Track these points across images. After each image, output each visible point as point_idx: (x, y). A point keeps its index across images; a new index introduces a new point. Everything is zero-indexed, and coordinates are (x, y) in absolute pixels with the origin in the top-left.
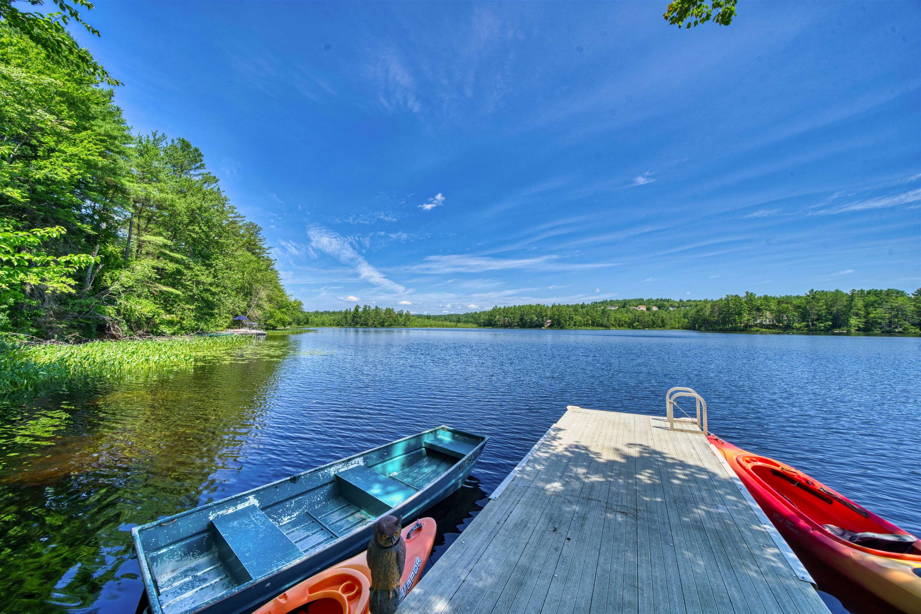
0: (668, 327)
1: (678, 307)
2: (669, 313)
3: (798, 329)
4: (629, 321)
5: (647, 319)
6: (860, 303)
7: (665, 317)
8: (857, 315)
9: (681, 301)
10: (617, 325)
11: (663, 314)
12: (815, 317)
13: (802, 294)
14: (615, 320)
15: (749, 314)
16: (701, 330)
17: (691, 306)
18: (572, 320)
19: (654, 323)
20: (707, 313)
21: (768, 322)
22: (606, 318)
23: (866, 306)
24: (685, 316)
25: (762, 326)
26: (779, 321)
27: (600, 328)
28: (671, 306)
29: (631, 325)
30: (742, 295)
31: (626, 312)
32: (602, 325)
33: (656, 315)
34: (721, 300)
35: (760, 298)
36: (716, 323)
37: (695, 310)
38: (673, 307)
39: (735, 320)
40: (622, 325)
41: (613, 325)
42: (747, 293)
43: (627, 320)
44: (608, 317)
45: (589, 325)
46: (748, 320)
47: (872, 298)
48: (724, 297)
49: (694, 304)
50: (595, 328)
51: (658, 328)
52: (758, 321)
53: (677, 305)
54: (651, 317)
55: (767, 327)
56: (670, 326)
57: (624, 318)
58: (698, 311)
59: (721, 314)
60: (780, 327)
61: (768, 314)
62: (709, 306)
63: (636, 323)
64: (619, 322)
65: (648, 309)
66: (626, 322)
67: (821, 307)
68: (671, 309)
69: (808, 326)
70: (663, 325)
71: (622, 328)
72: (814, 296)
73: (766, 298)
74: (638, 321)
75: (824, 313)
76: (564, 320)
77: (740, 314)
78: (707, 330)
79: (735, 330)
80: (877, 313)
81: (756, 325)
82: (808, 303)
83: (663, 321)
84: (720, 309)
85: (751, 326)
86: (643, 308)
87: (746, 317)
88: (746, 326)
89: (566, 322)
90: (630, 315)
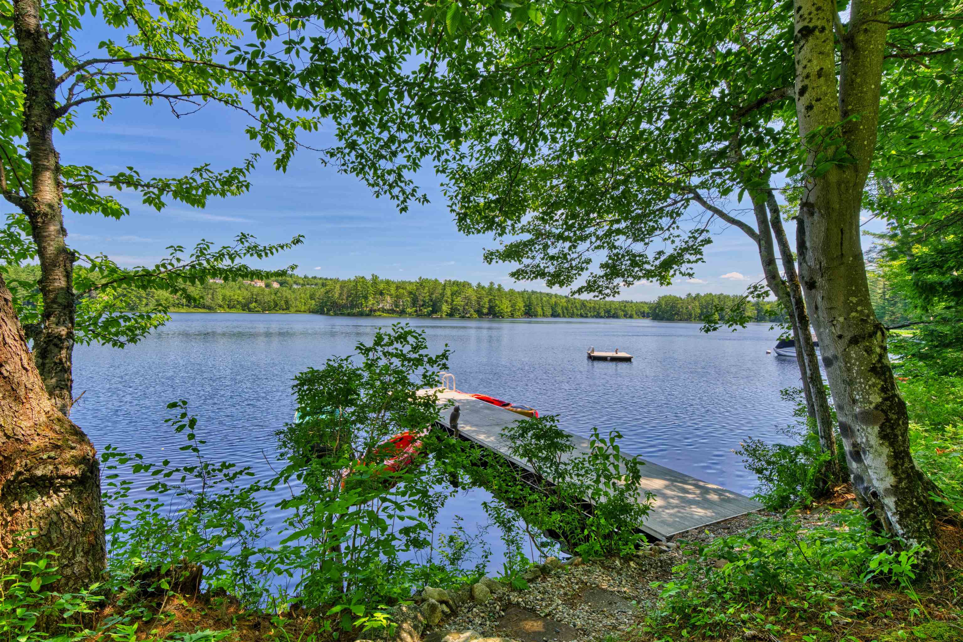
0: (293, 310)
1: (303, 285)
2: (294, 292)
3: (410, 314)
4: (243, 301)
5: (267, 299)
6: (448, 292)
7: (289, 296)
8: (447, 302)
9: (306, 277)
10: (226, 306)
11: (286, 292)
12: (421, 303)
13: (413, 280)
14: (224, 299)
15: (374, 298)
16: (330, 315)
17: (316, 284)
18: (153, 297)
19: (276, 305)
20: (337, 295)
21: (388, 307)
22: (210, 296)
23: (452, 295)
24: (312, 297)
25: (383, 310)
26: (397, 306)
27: (200, 310)
28: (295, 283)
29: (246, 307)
30: (369, 277)
31: (239, 288)
32: (204, 307)
33: (279, 294)
34: (350, 281)
35: (382, 281)
36: (344, 306)
37: (323, 290)
38: (297, 284)
39: (362, 304)
40: (234, 307)
41: (220, 306)
42: (373, 275)
43: (240, 299)
44: (213, 294)
45: (183, 305)
46: (373, 304)
47: (456, 288)
48: (353, 278)
49: (320, 282)
50: (192, 310)
51: (281, 311)
52: (381, 306)
53: (301, 282)
54: (273, 297)
55: (388, 311)
56: (295, 309)
57: (236, 297)
58: (327, 293)
59: (350, 296)
60: (398, 312)
61: (388, 298)
62: (338, 286)
63: (254, 304)
64: (230, 301)
65: (267, 286)
66: (239, 302)
67: (424, 295)
68: (295, 286)
69: (416, 311)
70: (287, 308)
71: (233, 310)
72: (422, 284)
73: (388, 282)
74: (256, 302)
75: (427, 299)
76: (137, 297)
77: (366, 298)
78: (336, 315)
79: (361, 314)
80: (459, 301)
81: (379, 310)
82: (417, 289)
83: (287, 302)
84: (349, 291)
85: (375, 311)
86: (261, 284)
87: (371, 301)
88: (371, 311)
89: (140, 300)
90: (246, 293)
